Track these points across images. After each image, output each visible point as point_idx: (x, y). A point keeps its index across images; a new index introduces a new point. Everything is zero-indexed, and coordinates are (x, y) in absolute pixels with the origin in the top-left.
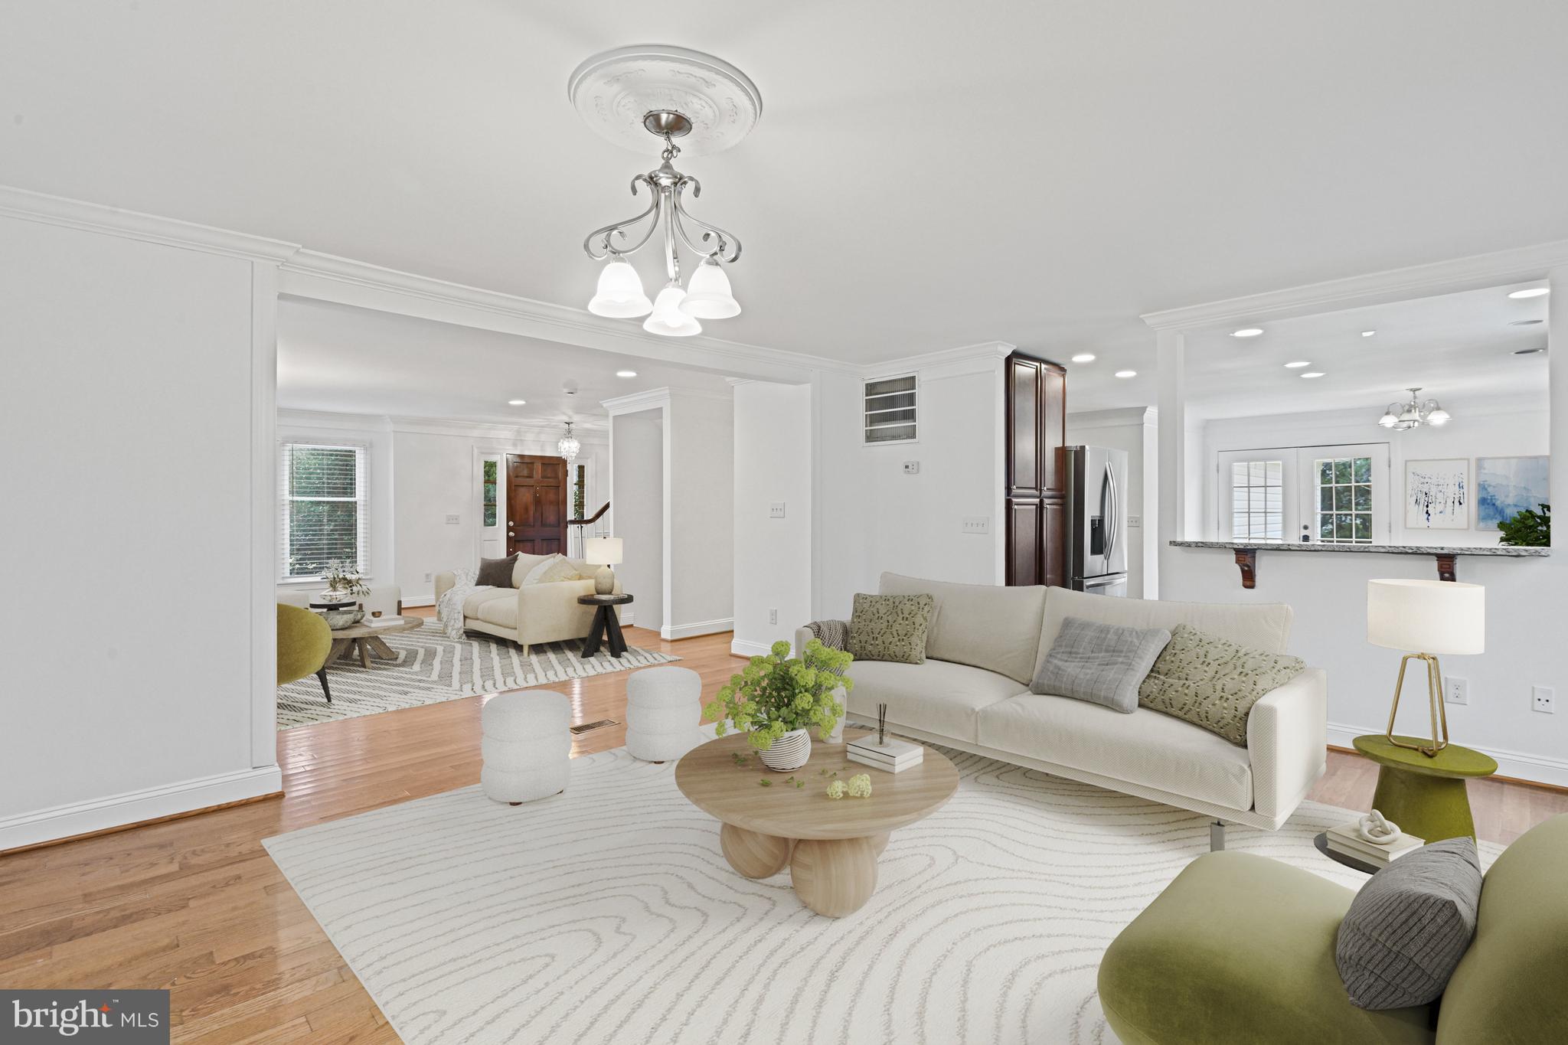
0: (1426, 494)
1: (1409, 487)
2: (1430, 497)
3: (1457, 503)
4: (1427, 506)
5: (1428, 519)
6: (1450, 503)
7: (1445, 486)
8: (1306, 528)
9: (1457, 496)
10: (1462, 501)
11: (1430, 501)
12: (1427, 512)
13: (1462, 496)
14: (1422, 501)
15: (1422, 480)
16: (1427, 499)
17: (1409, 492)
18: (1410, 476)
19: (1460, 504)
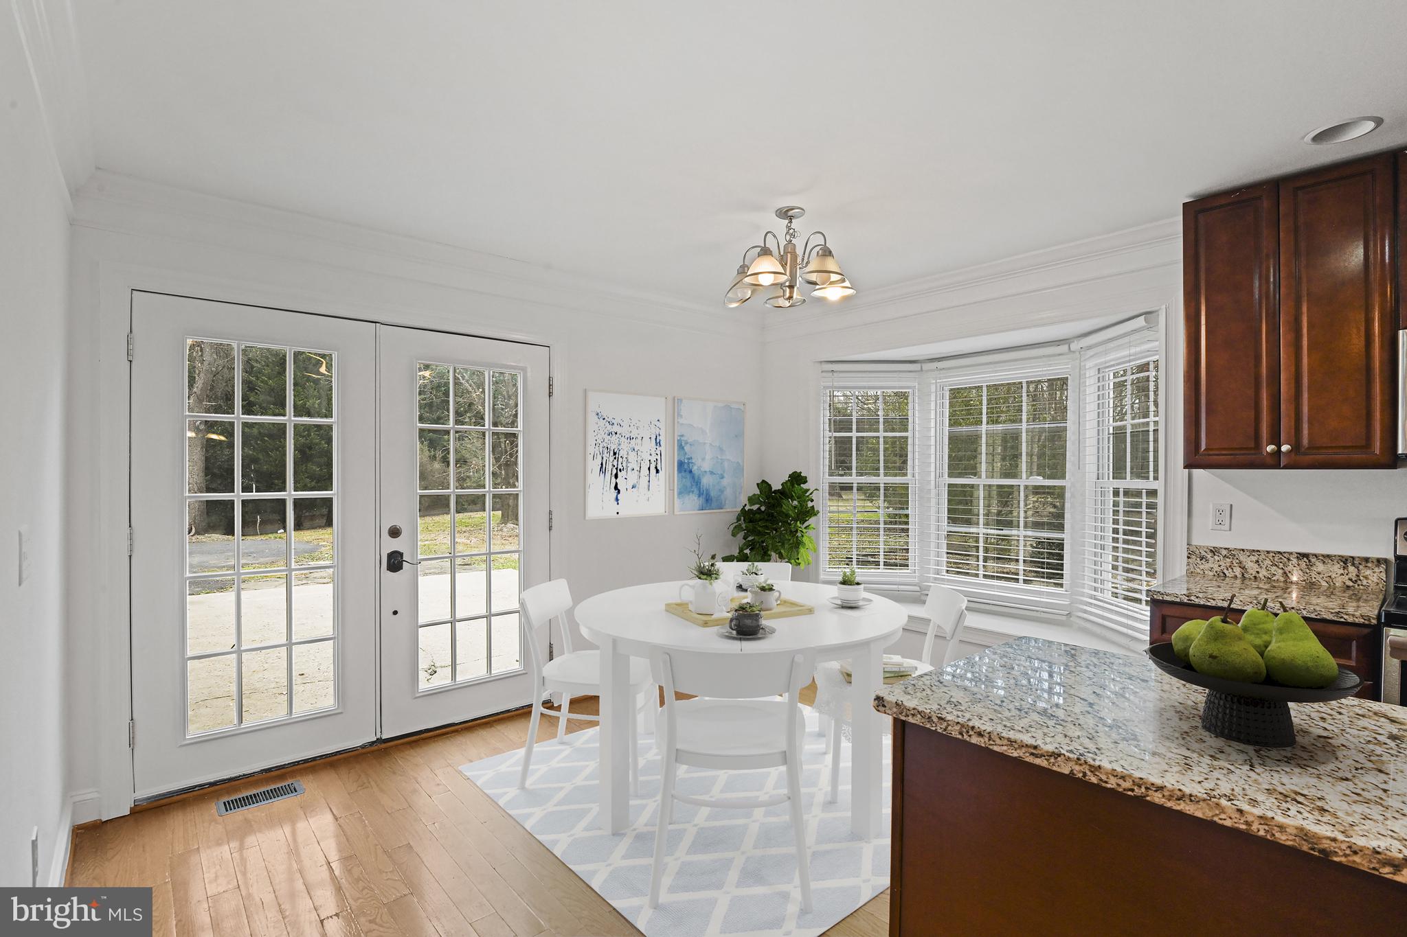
0: (615, 454)
1: (591, 441)
2: (620, 460)
3: (653, 470)
4: (616, 476)
5: (617, 499)
6: (645, 471)
7: (639, 441)
8: (395, 532)
9: (653, 459)
10: (659, 468)
11: (620, 467)
12: (616, 488)
13: (659, 457)
14: (609, 467)
15: (609, 427)
16: (615, 463)
17: (591, 449)
18: (592, 418)
19: (657, 471)
